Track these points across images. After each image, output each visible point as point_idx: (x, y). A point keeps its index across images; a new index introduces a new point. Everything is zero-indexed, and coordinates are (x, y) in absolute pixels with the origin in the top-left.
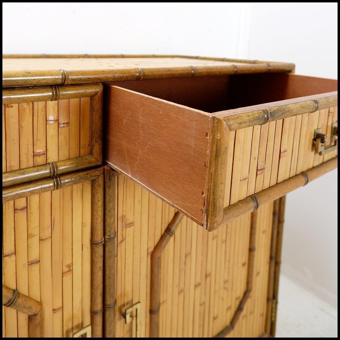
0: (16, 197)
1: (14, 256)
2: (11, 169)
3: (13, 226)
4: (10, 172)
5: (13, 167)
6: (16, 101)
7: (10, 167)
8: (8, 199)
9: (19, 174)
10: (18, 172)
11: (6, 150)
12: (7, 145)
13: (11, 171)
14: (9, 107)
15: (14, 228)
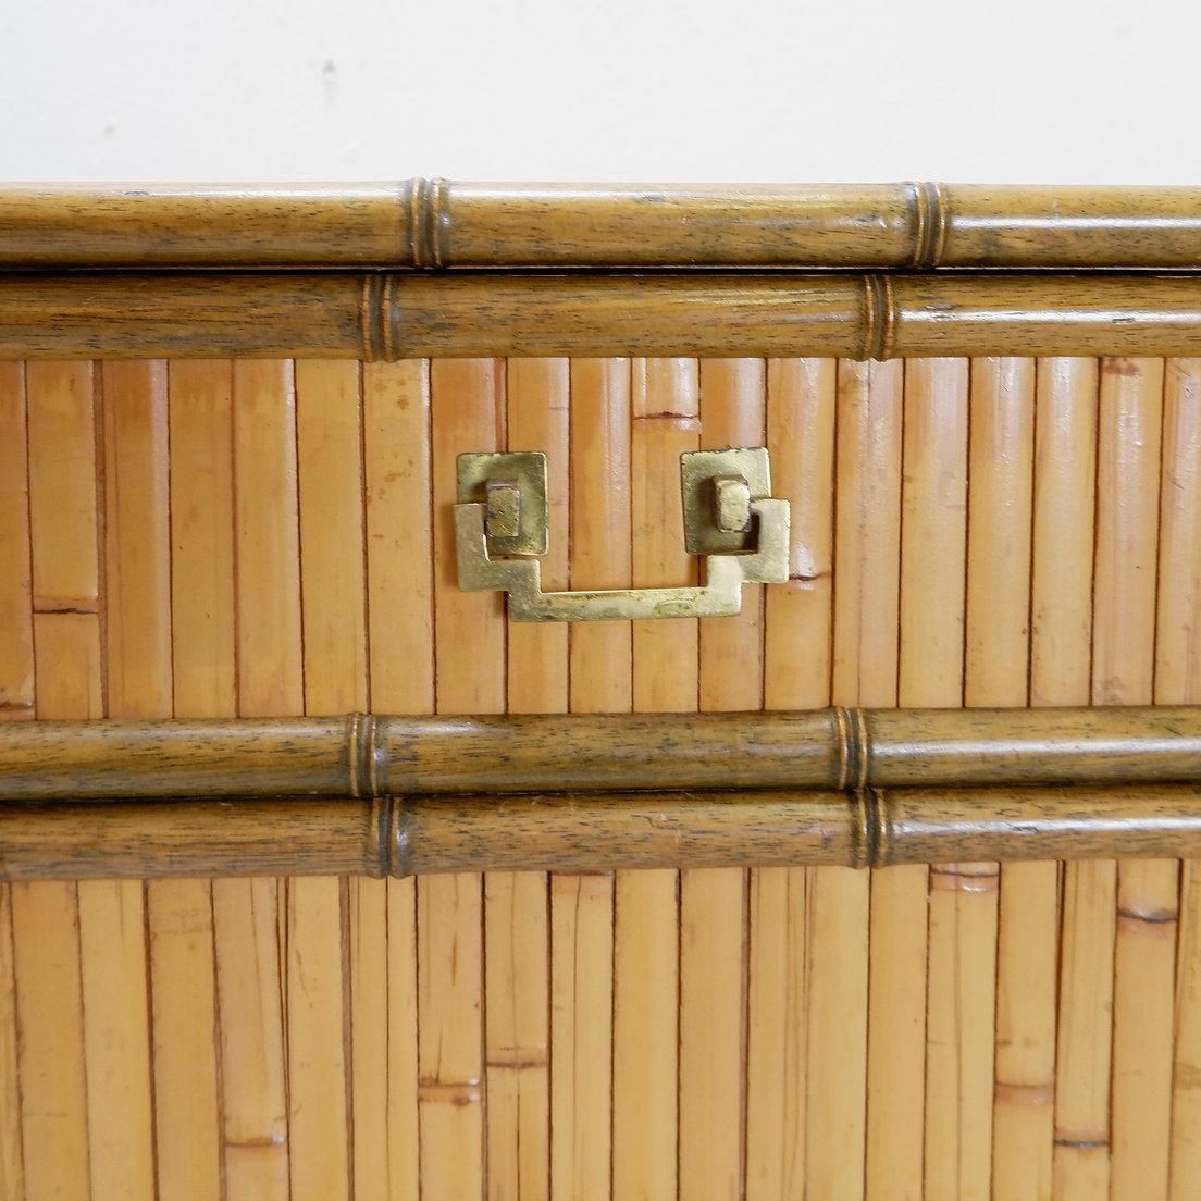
0: (1134, 846)
1: (1103, 1152)
2: (1114, 698)
3: (1108, 998)
4: (1104, 708)
5: (1122, 687)
6: (1156, 337)
7: (1107, 684)
8: (1093, 847)
9: (1152, 726)
10: (1149, 716)
11: (1093, 590)
12: (1098, 569)
13: (1110, 704)
14: (1118, 371)
15: (1110, 1007)
